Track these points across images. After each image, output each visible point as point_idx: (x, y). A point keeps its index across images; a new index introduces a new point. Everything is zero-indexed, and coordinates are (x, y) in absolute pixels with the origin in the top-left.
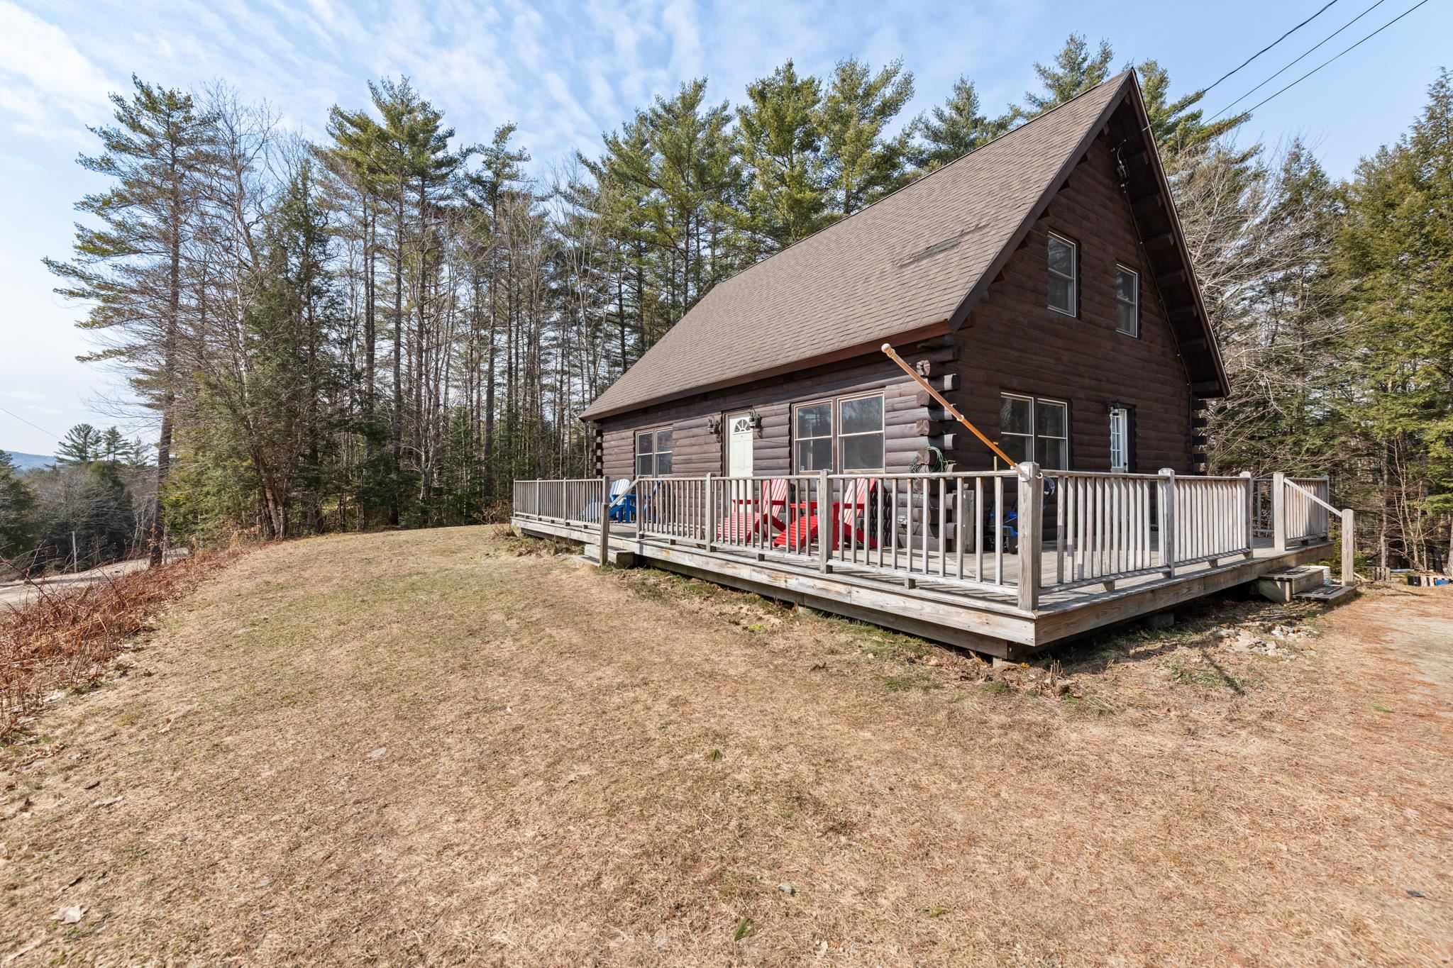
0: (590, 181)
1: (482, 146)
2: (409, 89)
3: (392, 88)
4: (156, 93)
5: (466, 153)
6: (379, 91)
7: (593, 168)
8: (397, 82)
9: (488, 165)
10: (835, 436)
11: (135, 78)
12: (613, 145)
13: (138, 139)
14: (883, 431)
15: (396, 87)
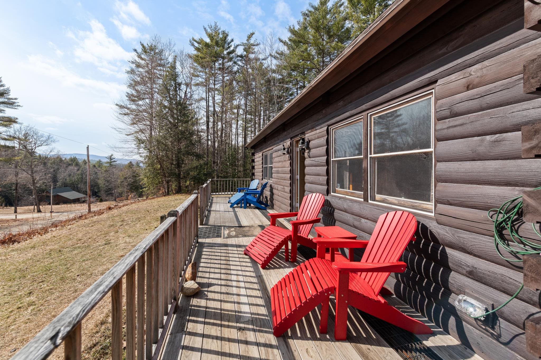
0: (284, 49)
1: (243, 43)
2: (217, 26)
3: (211, 27)
4: (146, 46)
5: (236, 47)
6: (207, 29)
7: (285, 43)
8: (213, 25)
9: (245, 50)
10: (366, 156)
11: (141, 42)
12: (293, 31)
13: (143, 62)
14: (432, 149)
15: (213, 27)
